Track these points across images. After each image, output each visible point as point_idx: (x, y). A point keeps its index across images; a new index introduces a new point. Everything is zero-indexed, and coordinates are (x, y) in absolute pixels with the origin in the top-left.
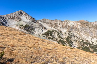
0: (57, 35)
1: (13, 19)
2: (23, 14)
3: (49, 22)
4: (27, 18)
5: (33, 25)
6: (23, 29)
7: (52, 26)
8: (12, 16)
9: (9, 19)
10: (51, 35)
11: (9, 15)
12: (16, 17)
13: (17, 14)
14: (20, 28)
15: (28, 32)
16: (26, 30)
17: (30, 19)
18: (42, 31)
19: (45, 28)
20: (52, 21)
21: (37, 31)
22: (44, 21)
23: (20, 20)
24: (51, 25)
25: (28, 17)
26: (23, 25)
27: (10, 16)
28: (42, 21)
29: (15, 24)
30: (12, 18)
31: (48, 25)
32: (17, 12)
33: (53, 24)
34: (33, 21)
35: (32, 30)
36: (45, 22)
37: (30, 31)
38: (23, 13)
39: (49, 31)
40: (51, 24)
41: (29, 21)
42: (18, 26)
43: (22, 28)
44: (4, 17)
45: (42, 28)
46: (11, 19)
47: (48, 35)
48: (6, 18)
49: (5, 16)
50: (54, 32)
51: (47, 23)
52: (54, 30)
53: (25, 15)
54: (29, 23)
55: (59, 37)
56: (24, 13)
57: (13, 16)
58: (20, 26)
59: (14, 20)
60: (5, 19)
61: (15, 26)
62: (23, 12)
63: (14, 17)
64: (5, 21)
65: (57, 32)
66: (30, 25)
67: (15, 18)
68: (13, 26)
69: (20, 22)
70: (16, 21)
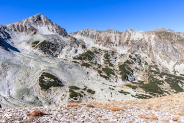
0: (103, 58)
1: (22, 31)
2: (43, 21)
3: (95, 34)
4: (49, 29)
5: (58, 42)
6: (38, 48)
7: (100, 42)
8: (21, 26)
9: (15, 30)
10: (91, 58)
11: (16, 24)
12: (28, 27)
13: (31, 21)
14: (33, 46)
15: (45, 54)
16: (42, 50)
17: (54, 29)
18: (76, 51)
19: (84, 47)
20: (101, 32)
21: (65, 53)
22: (85, 34)
23: (35, 33)
24: (99, 41)
25: (50, 27)
26: (39, 42)
27: (18, 26)
28: (82, 33)
29: (25, 39)
30: (21, 29)
31: (94, 40)
32: (31, 18)
33: (103, 39)
34: (61, 34)
35: (54, 50)
36: (88, 35)
37: (50, 52)
38: (42, 18)
39: (89, 52)
40: (99, 39)
41: (52, 33)
42: (31, 43)
43: (37, 47)
44: (5, 28)
45: (78, 46)
46: (19, 31)
47: (85, 59)
48: (10, 29)
49: (8, 26)
50: (98, 53)
51: (92, 37)
52: (100, 50)
53: (46, 23)
54: (50, 38)
55: (105, 63)
56: (44, 18)
57: (24, 26)
58: (33, 43)
59: (24, 33)
60: (8, 32)
61: (25, 43)
62: (42, 17)
63: (26, 26)
64: (6, 35)
65: (104, 53)
66: (52, 41)
67: (26, 29)
68: (20, 43)
69: (34, 36)
70: (28, 34)
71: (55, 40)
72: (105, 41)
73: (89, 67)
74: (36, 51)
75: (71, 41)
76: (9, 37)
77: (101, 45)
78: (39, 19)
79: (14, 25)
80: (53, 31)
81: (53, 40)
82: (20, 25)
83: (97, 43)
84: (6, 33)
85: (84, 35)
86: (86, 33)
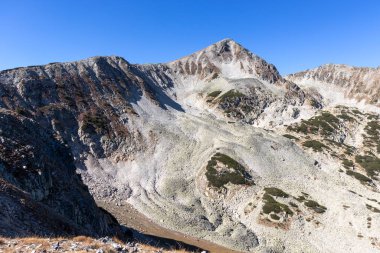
0: (363, 132)
1: (193, 73)
2: (233, 53)
3: (348, 77)
4: (242, 67)
5: (258, 92)
6: (217, 105)
7: (361, 95)
8: (193, 63)
9: (182, 72)
10: (331, 130)
11: (184, 61)
12: (203, 66)
13: (211, 55)
14: (208, 101)
15: (229, 116)
16: (224, 108)
17: (253, 68)
18: (296, 113)
19: (316, 104)
20: (364, 70)
21: (270, 116)
22: (325, 76)
23: (215, 76)
24: (358, 91)
25: (246, 63)
26: (219, 92)
27: (187, 64)
28: (317, 75)
29: (197, 88)
30: (191, 70)
31: (344, 89)
32: (211, 47)
33: (368, 88)
34: (266, 77)
35: (248, 109)
36: (331, 77)
37: (239, 113)
38: (232, 47)
40: (360, 87)
41: (247, 76)
42: (205, 95)
43: (215, 103)
44: (166, 68)
45: (302, 102)
46: (189, 73)
47: (314, 131)
48: (174, 70)
49: (171, 64)
50: (351, 119)
51: (342, 82)
52: (356, 112)
53: (239, 56)
54: (242, 84)
55: (367, 143)
56: (235, 47)
57: (197, 64)
58: (210, 95)
59: (196, 76)
60: (169, 75)
61: (195, 95)
62: (232, 45)
63: (200, 64)
64: (165, 80)
65: (366, 121)
66: (245, 91)
67: (200, 69)
68: (188, 95)
69: (213, 81)
70: (202, 79)
71: (252, 89)
72: (375, 92)
73: (321, 151)
74: (213, 110)
75: (286, 91)
76: (171, 85)
77: (364, 101)
78: (226, 48)
79: (180, 63)
80: (250, 71)
81: (248, 89)
82: (190, 63)
83: (351, 97)
84: (166, 77)
85: (321, 79)
86: (326, 73)
